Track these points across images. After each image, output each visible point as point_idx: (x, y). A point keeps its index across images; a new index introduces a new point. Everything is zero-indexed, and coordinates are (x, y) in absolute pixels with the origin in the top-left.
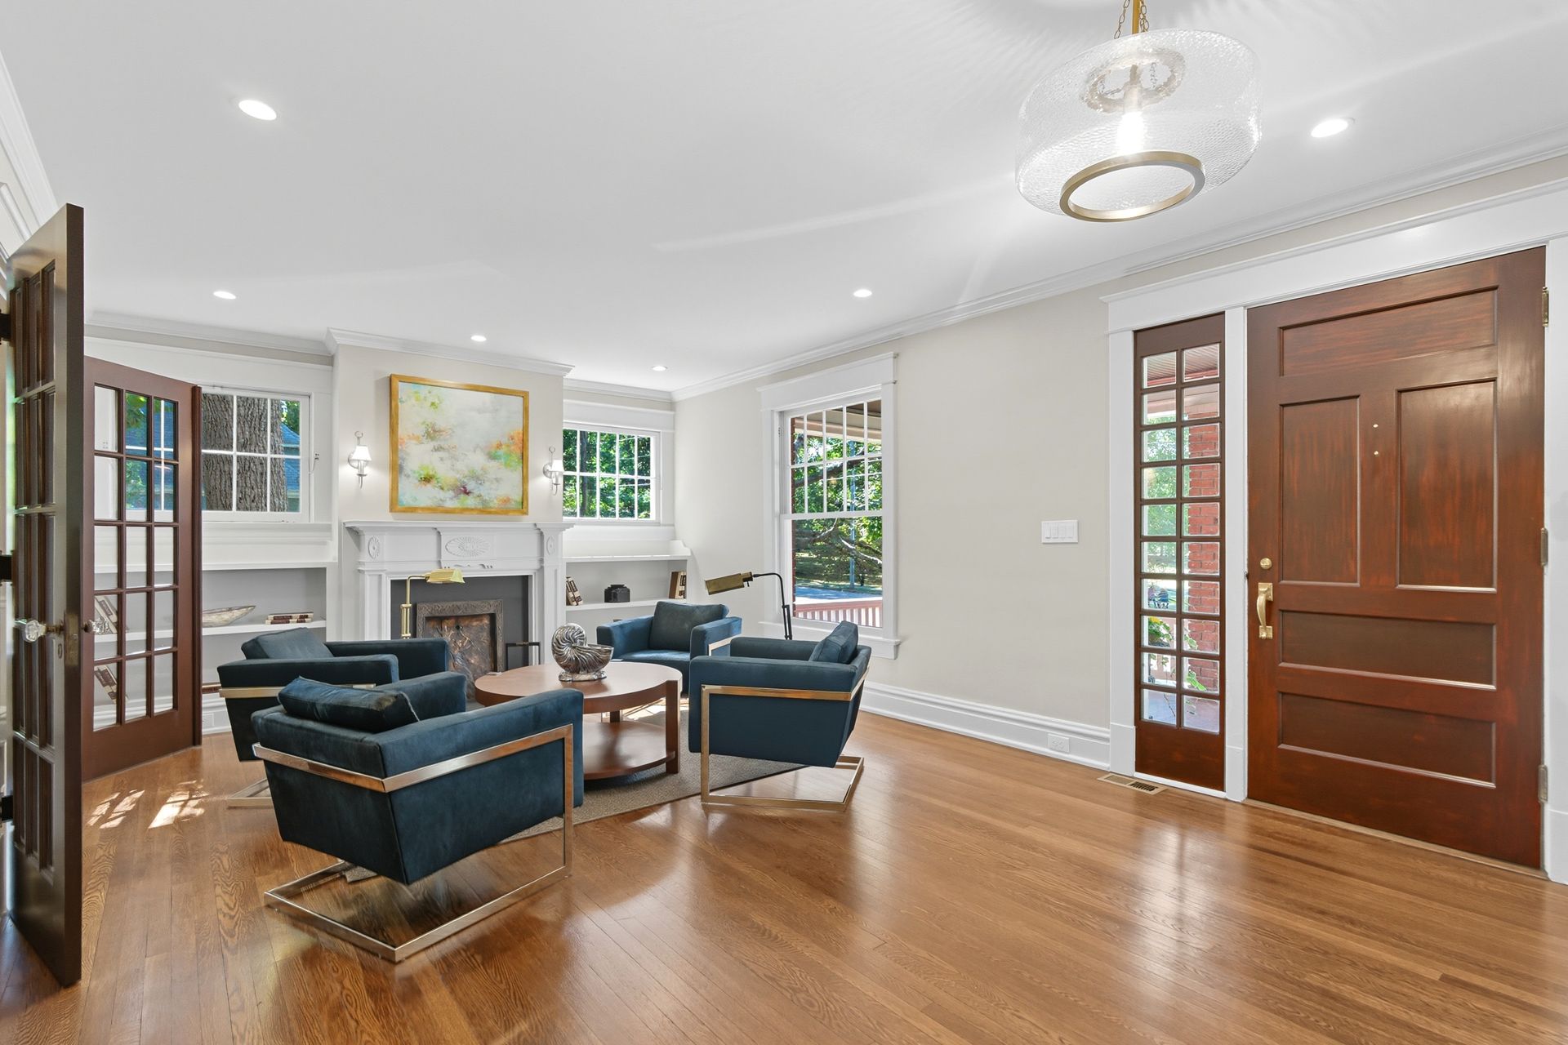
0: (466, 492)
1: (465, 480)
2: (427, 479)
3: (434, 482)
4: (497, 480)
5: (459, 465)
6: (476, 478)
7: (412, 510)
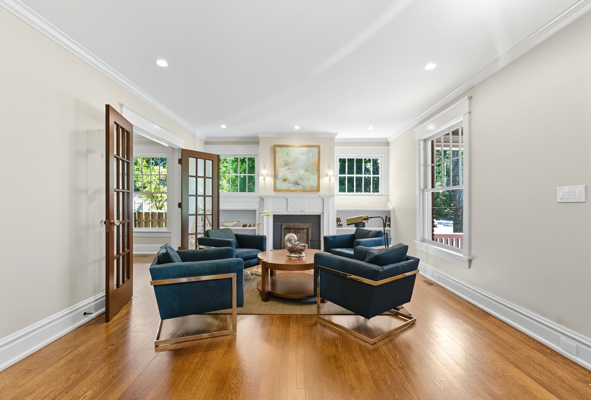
0: (298, 184)
1: (297, 180)
2: (285, 180)
3: (287, 180)
4: (309, 179)
5: (296, 174)
6: (302, 179)
7: (280, 191)
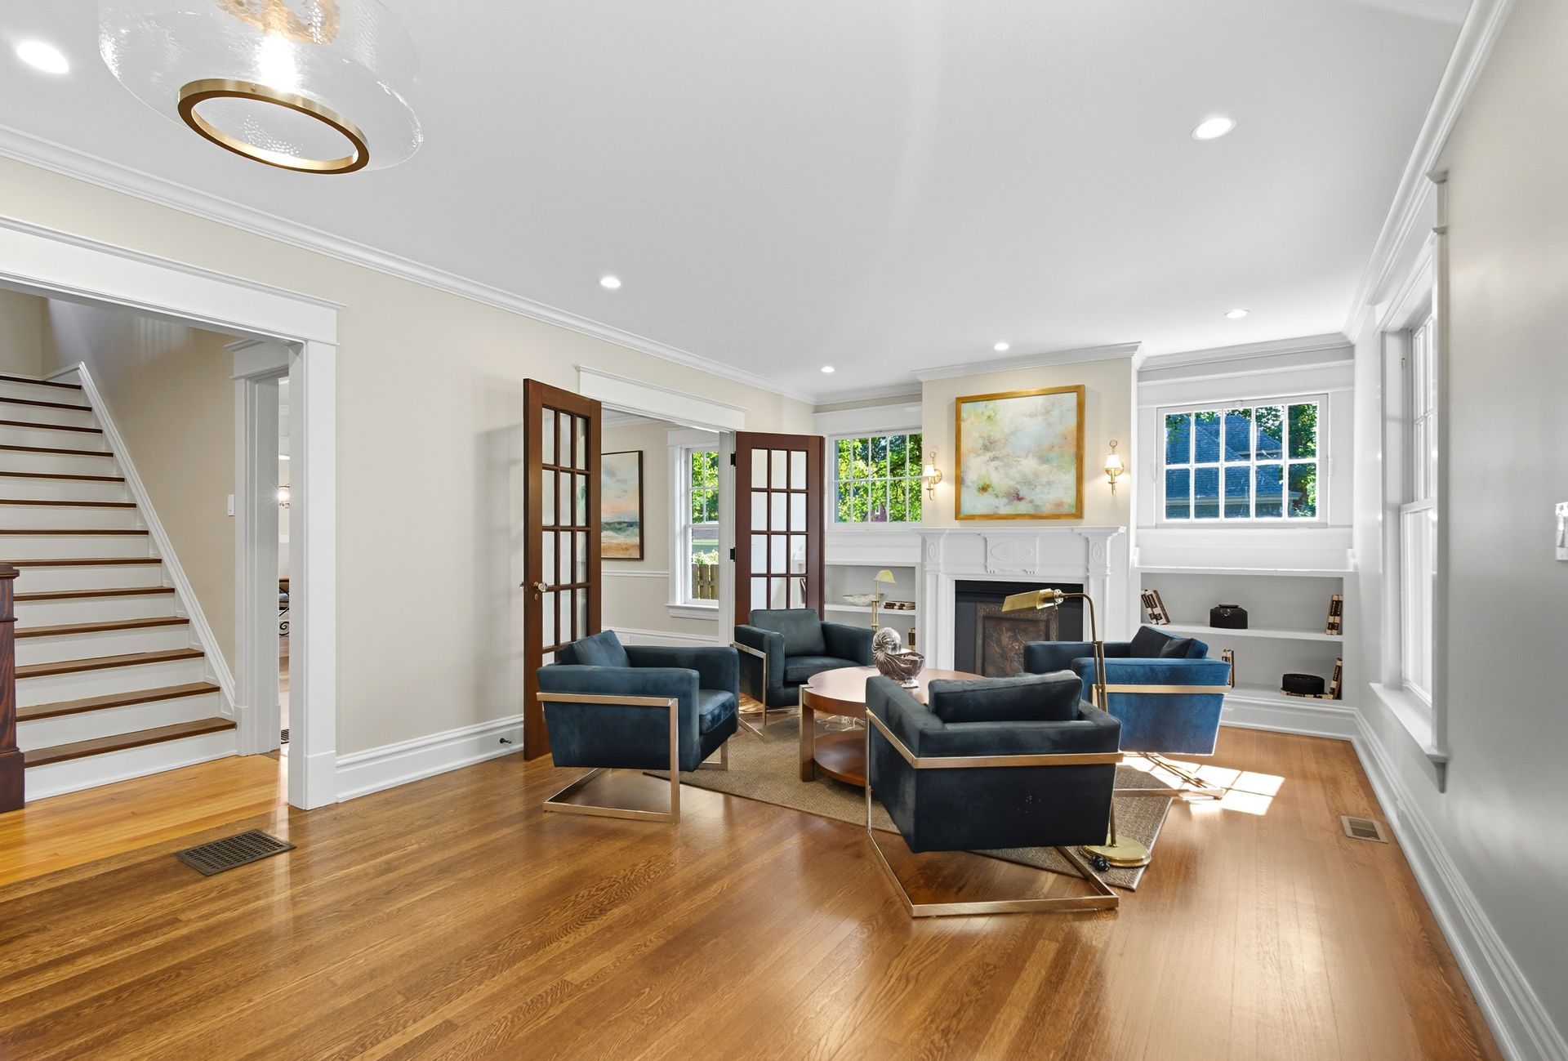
0: (1019, 498)
1: (1018, 487)
2: (984, 489)
3: (990, 489)
4: (1049, 483)
5: (1013, 472)
6: (1030, 484)
7: (971, 517)
